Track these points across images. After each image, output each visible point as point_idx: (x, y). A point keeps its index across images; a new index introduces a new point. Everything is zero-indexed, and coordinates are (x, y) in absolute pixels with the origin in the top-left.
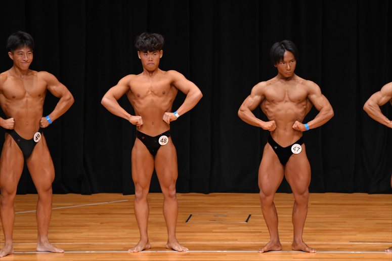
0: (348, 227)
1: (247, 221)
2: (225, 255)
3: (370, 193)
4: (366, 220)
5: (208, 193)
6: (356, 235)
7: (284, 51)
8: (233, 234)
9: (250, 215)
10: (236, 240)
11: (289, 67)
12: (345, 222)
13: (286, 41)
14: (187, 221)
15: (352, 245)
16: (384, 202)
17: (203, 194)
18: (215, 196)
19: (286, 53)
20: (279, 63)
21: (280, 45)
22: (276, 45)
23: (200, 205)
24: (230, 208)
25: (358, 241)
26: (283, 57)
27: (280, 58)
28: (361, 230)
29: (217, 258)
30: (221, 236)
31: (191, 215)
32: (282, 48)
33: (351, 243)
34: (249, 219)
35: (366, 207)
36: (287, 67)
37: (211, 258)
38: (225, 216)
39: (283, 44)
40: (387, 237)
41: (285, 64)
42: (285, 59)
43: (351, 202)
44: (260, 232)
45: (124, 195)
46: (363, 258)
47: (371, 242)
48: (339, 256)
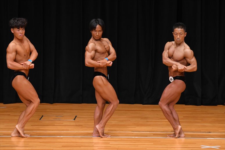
0: (131, 123)
1: (74, 120)
2: (62, 138)
3: (143, 104)
4: (141, 119)
5: (52, 104)
6: (135, 128)
8: (66, 127)
9: (76, 116)
10: (68, 130)
11: (98, 34)
12: (130, 120)
13: (99, 19)
14: (40, 119)
15: (133, 133)
16: (151, 109)
17: (50, 104)
18: (56, 105)
19: (98, 26)
20: (93, 31)
21: (96, 21)
22: (93, 20)
23: (48, 110)
24: (65, 112)
25: (136, 131)
26: (95, 28)
27: (94, 28)
28: (138, 125)
29: (57, 140)
30: (59, 128)
31: (43, 116)
32: (96, 23)
33: (132, 132)
34: (76, 118)
35: (141, 112)
36: (97, 34)
37: (54, 140)
38: (62, 117)
39: (97, 20)
40: (152, 129)
41: (96, 32)
43: (133, 109)
44: (82, 126)
45: (4, 104)
46: (139, 141)
47: (143, 132)
48: (126, 139)
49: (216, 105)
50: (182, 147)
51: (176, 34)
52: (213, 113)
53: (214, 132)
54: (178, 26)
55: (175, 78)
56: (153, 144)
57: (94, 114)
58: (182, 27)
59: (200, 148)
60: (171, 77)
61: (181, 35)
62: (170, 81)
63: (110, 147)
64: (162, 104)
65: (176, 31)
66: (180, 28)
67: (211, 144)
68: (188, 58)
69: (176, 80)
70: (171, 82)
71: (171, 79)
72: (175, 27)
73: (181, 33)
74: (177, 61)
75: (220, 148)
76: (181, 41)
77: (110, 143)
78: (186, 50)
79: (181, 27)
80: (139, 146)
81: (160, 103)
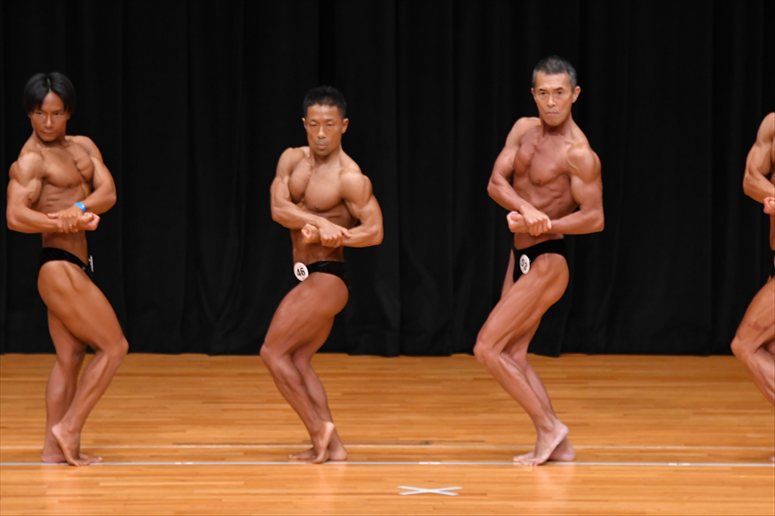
0: (169, 417)
3: (210, 354)
4: (204, 403)
6: (184, 431)
7: (47, 92)
11: (49, 123)
12: (165, 408)
13: (57, 75)
15: (176, 451)
16: (235, 371)
19: (50, 97)
20: (33, 111)
21: (45, 79)
26: (41, 103)
27: (38, 103)
28: (194, 423)
32: (45, 84)
33: (175, 447)
35: (203, 379)
36: (46, 122)
39: (51, 78)
40: (241, 434)
41: (44, 117)
42: (45, 107)
43: (176, 370)
46: (197, 474)
47: (212, 444)
48: (153, 471)
49: (447, 354)
50: (337, 491)
51: (314, 123)
52: (438, 382)
53: (440, 442)
54: (318, 98)
55: (312, 269)
56: (242, 483)
57: (47, 388)
58: (334, 100)
59: (397, 494)
60: (299, 267)
61: (329, 128)
62: (299, 277)
63: (100, 495)
64: (273, 352)
65: (315, 113)
66: (326, 104)
67: (430, 483)
68: (355, 202)
69: (318, 275)
70: (299, 281)
71: (301, 272)
72: (310, 101)
73: (328, 120)
74: (318, 211)
75: (461, 494)
76: (331, 147)
77: (102, 484)
78: (347, 174)
79: (331, 101)
80: (196, 491)
81: (264, 349)
